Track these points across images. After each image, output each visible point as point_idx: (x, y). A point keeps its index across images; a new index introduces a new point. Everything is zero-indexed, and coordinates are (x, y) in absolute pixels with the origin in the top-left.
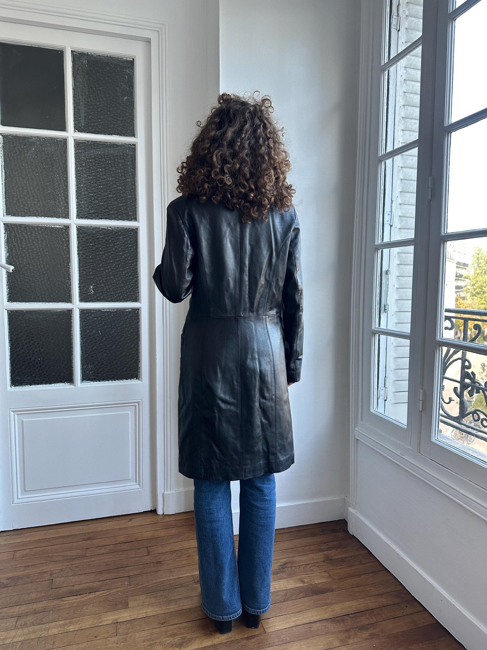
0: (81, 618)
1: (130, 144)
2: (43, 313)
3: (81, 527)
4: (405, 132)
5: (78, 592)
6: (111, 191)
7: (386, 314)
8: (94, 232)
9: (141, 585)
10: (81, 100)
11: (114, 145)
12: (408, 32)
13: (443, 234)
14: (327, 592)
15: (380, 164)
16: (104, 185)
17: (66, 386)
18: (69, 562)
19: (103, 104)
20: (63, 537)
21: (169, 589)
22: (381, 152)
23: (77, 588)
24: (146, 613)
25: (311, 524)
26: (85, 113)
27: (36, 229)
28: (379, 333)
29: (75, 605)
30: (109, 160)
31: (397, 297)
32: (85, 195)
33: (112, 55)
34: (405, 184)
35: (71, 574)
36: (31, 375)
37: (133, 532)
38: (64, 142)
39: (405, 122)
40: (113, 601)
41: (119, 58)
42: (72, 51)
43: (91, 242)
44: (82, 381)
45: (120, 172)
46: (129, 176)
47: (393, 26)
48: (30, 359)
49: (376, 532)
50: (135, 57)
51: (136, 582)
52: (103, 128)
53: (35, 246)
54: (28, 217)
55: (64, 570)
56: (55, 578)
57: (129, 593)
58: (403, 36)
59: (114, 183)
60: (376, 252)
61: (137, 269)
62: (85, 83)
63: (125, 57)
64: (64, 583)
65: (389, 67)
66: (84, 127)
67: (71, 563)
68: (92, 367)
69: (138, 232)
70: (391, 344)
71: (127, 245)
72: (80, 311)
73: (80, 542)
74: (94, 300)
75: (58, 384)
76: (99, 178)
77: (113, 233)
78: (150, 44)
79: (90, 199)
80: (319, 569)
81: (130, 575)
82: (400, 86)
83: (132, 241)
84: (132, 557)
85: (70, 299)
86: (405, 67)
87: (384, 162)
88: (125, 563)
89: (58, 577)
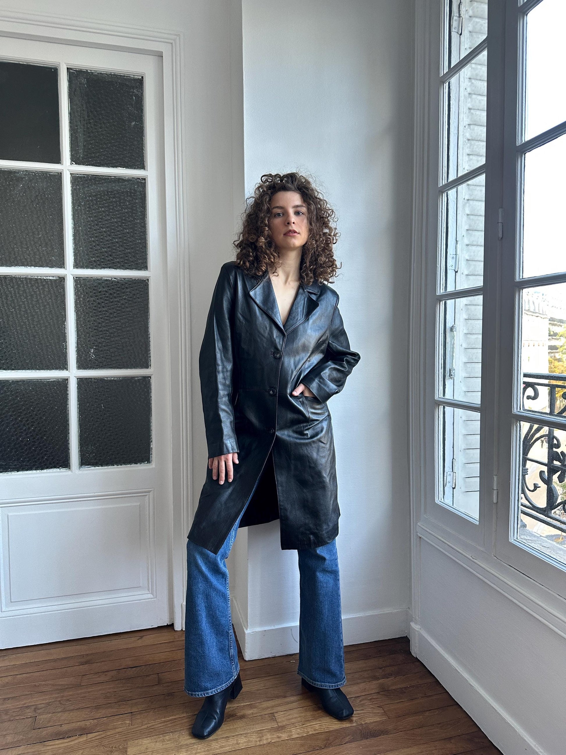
1: (139, 178)
2: (33, 384)
3: (79, 647)
4: (471, 157)
5: (66, 733)
6: (116, 235)
7: (452, 381)
8: (95, 284)
9: (146, 724)
10: (78, 126)
11: (119, 180)
12: (472, 36)
13: (517, 279)
14: (380, 736)
15: (441, 197)
16: (107, 227)
17: (61, 472)
18: (58, 693)
19: (105, 130)
20: (55, 660)
21: (181, 730)
22: (442, 182)
23: (65, 728)
25: (364, 643)
26: (85, 141)
27: (25, 282)
28: (444, 405)
29: (60, 751)
30: (114, 198)
31: (465, 360)
32: (84, 240)
33: (117, 72)
34: (473, 219)
35: (59, 710)
36: (18, 459)
37: (143, 654)
38: (58, 177)
39: (471, 145)
40: (108, 746)
41: (125, 76)
42: (68, 68)
43: (91, 297)
44: (81, 466)
45: (127, 212)
46: (137, 216)
47: (453, 28)
48: (18, 439)
49: (443, 655)
50: (144, 75)
51: (139, 721)
52: (106, 159)
53: (23, 302)
54: (15, 266)
55: (51, 704)
56: (40, 714)
57: (130, 735)
58: (466, 39)
59: (120, 225)
60: (437, 304)
61: (148, 328)
62: (84, 106)
63: (133, 75)
64: (49, 721)
65: (449, 78)
66: (83, 158)
67: (62, 694)
68: (93, 449)
69: (149, 283)
70: (460, 418)
71: (136, 300)
72: (79, 380)
73: (75, 667)
74: (95, 367)
75: (51, 469)
76: (101, 219)
77: (118, 285)
78: (163, 59)
79: (90, 245)
80: (372, 703)
81: (134, 711)
82: (464, 102)
83: (141, 295)
84: (138, 687)
85: (66, 365)
86: (470, 79)
87: (446, 194)
88: (130, 695)
89: (43, 713)
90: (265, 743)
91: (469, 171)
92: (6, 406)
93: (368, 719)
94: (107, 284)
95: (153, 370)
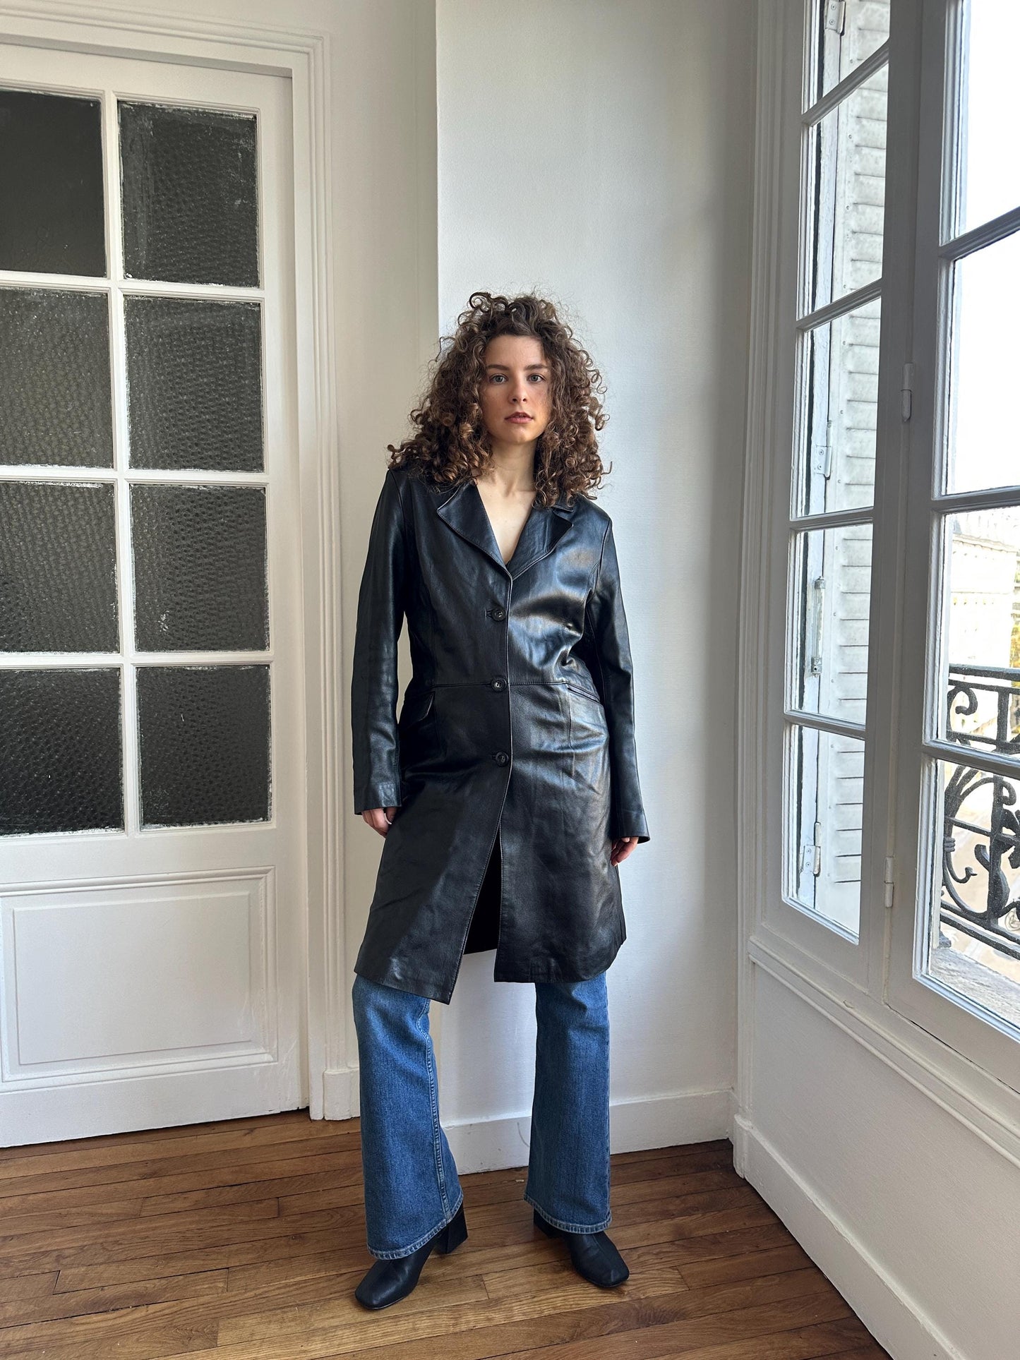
1: (249, 303)
2: (57, 676)
3: (139, 1146)
4: (858, 264)
5: (112, 1303)
6: (206, 408)
7: (816, 680)
8: (169, 497)
9: (254, 1289)
10: (139, 209)
11: (212, 306)
12: (863, 36)
13: (936, 496)
14: (672, 1321)
15: (800, 339)
16: (191, 393)
17: (108, 835)
18: (100, 1230)
19: (188, 216)
20: (97, 1170)
21: (315, 1302)
22: (804, 311)
23: (109, 1292)
25: (650, 1150)
26: (149, 235)
27: (42, 493)
28: (800, 724)
29: (99, 1334)
30: (203, 339)
31: (841, 641)
32: (148, 416)
33: (209, 109)
34: (859, 381)
35: (101, 1260)
36: (31, 812)
37: (253, 1161)
38: (101, 301)
39: (858, 241)
40: (185, 1327)
41: (222, 115)
42: (118, 101)
43: (162, 520)
44: (144, 825)
45: (226, 365)
46: (245, 373)
47: (828, 22)
48: (30, 775)
49: (792, 1177)
50: (257, 112)
51: (243, 1283)
52: (188, 268)
53: (40, 530)
54: (24, 465)
55: (87, 1250)
56: (66, 1267)
57: (223, 1309)
58: (852, 43)
59: (213, 390)
60: (791, 537)
61: (264, 576)
62: (149, 172)
63: (237, 113)
64: (82, 1280)
65: (819, 116)
66: (147, 267)
67: (106, 1232)
68: (166, 794)
69: (266, 495)
70: (830, 747)
71: (242, 526)
72: (139, 670)
73: (132, 1182)
74: (169, 647)
75: (90, 830)
76: (180, 378)
77: (211, 498)
78: (292, 82)
79: (160, 425)
80: (659, 1261)
81: (232, 1265)
82: (846, 160)
83: (252, 516)
84: (242, 1222)
85: (116, 643)
86: (858, 117)
87: (810, 333)
88: (226, 1235)
89: (71, 1266)
90: (465, 1329)
91: (854, 291)
92: (9, 715)
93: (651, 1289)
94: (189, 496)
95: (273, 654)
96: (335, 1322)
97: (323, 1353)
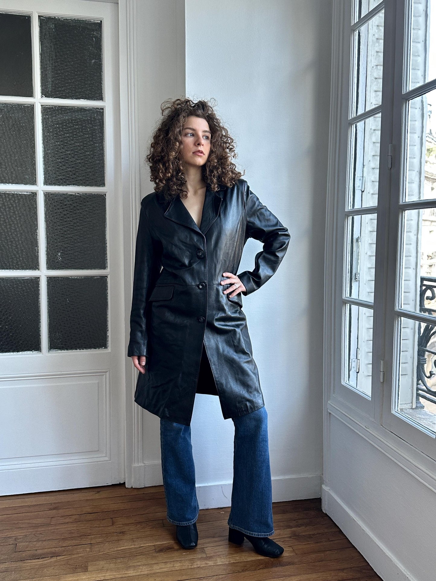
0: (42, 578)
1: (98, 108)
2: (11, 281)
3: (48, 498)
5: (41, 556)
6: (79, 157)
7: (357, 283)
8: (62, 198)
9: (102, 552)
10: (48, 65)
11: (81, 110)
13: (401, 203)
14: (288, 565)
15: (350, 128)
16: (72, 150)
17: (34, 354)
18: (33, 529)
19: (70, 68)
20: (29, 506)
21: (130, 556)
22: (352, 115)
23: (40, 552)
24: (105, 576)
26: (53, 77)
27: (4, 196)
28: (350, 303)
29: (37, 566)
30: (77, 125)
31: (369, 265)
32: (52, 161)
33: (80, 18)
35: (35, 540)
37: (100, 504)
38: (31, 108)
39: (378, 83)
40: (73, 564)
41: (86, 21)
42: (39, 16)
43: (58, 209)
44: (50, 349)
45: (88, 137)
46: (97, 141)
49: (345, 509)
50: (102, 19)
51: (98, 549)
52: (70, 92)
55: (28, 536)
56: (19, 542)
57: (89, 558)
59: (82, 149)
60: (346, 218)
61: (105, 235)
62: (53, 48)
63: (93, 20)
64: (27, 547)
65: (359, 27)
66: (51, 92)
67: (36, 530)
68: (60, 336)
69: (106, 197)
70: (364, 314)
71: (95, 211)
72: (48, 278)
73: (45, 511)
74: (62, 268)
75: (25, 352)
76: (66, 143)
77: (81, 199)
78: (118, 5)
79: (58, 165)
81: (93, 543)
83: (100, 207)
84: (96, 527)
85: (37, 266)
86: (378, 26)
87: (355, 125)
88: (89, 532)
89: (22, 542)
90: (195, 567)
94: (71, 198)
95: (109, 271)
96: (139, 564)
97: (134, 574)
